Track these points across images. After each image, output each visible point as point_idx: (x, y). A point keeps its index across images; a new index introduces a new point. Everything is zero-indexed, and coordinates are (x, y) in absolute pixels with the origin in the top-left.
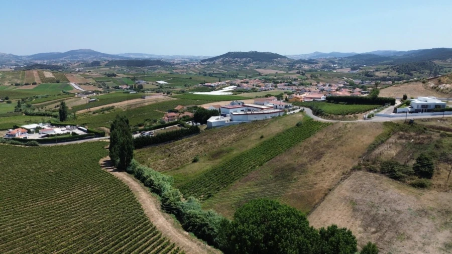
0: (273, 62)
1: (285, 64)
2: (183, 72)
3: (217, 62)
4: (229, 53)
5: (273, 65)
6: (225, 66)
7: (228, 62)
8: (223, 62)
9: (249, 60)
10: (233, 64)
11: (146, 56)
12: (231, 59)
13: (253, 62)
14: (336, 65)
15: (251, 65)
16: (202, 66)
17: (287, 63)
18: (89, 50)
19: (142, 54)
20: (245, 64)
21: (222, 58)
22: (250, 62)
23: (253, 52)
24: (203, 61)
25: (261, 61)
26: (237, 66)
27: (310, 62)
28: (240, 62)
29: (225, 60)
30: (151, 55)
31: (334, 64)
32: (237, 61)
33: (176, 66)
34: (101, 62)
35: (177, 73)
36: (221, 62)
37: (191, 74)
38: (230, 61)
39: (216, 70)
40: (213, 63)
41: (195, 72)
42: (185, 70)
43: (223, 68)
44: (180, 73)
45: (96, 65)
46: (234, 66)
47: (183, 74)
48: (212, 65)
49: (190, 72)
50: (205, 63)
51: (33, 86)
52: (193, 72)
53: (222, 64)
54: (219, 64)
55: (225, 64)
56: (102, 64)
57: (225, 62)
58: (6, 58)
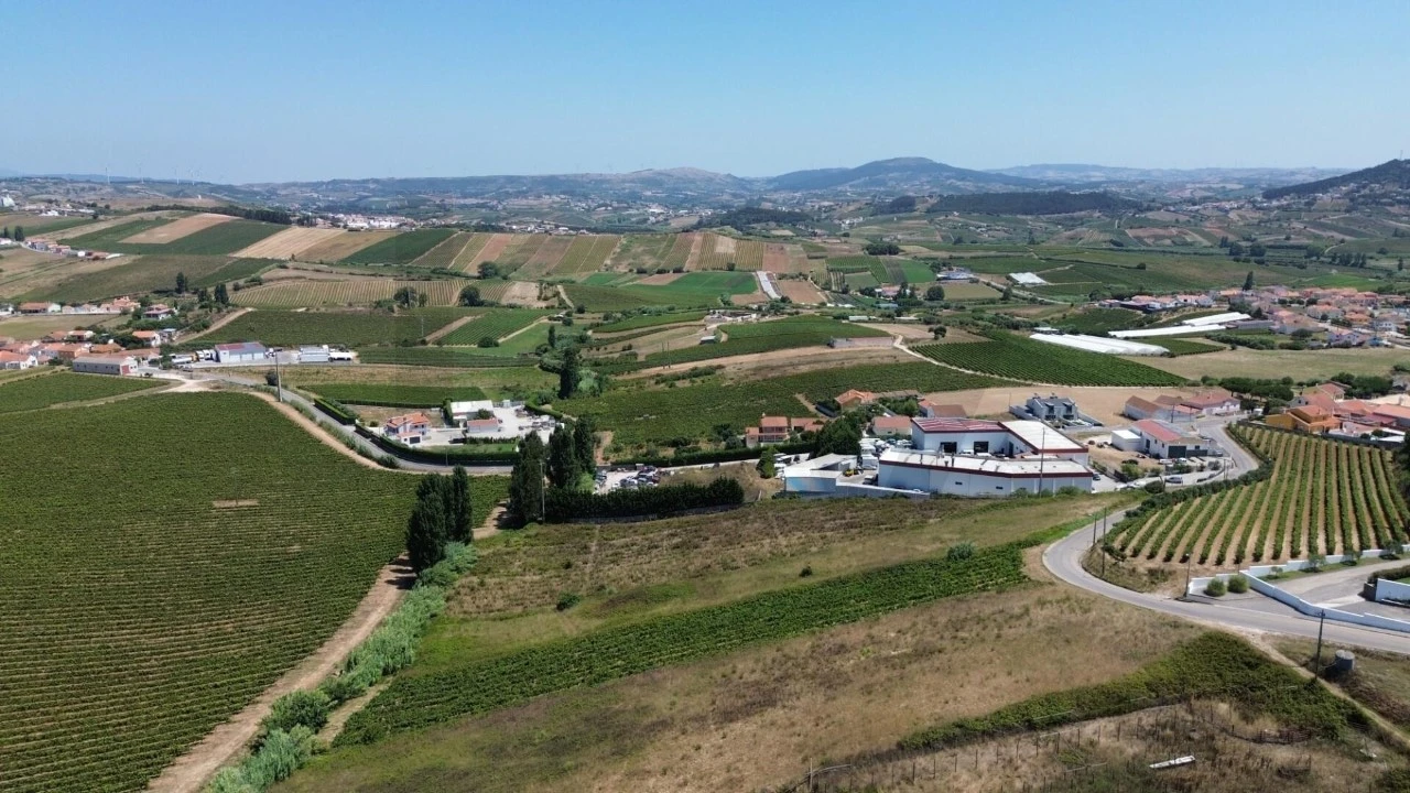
2: (1164, 237)
3: (1324, 198)
4: (1395, 164)
6: (1355, 214)
7: (1374, 200)
8: (1352, 200)
10: (1395, 209)
11: (1098, 174)
12: (1393, 187)
16: (1258, 215)
18: (920, 159)
19: (1084, 168)
21: (1353, 185)
24: (1270, 194)
29: (1364, 191)
30: (1116, 170)
33: (1150, 215)
34: (917, 201)
35: (1139, 239)
36: (1340, 201)
37: (1191, 244)
38: (1384, 195)
39: (1299, 233)
40: (1307, 204)
41: (1208, 239)
42: (1174, 231)
43: (1341, 224)
44: (1149, 241)
45: (903, 209)
46: (1396, 216)
47: (1159, 242)
48: (1299, 210)
49: (1189, 239)
50: (1275, 203)
51: (671, 277)
52: (1199, 238)
53: (1343, 208)
54: (1329, 208)
55: (1356, 209)
56: (921, 207)
57: (1361, 200)
58: (718, 187)
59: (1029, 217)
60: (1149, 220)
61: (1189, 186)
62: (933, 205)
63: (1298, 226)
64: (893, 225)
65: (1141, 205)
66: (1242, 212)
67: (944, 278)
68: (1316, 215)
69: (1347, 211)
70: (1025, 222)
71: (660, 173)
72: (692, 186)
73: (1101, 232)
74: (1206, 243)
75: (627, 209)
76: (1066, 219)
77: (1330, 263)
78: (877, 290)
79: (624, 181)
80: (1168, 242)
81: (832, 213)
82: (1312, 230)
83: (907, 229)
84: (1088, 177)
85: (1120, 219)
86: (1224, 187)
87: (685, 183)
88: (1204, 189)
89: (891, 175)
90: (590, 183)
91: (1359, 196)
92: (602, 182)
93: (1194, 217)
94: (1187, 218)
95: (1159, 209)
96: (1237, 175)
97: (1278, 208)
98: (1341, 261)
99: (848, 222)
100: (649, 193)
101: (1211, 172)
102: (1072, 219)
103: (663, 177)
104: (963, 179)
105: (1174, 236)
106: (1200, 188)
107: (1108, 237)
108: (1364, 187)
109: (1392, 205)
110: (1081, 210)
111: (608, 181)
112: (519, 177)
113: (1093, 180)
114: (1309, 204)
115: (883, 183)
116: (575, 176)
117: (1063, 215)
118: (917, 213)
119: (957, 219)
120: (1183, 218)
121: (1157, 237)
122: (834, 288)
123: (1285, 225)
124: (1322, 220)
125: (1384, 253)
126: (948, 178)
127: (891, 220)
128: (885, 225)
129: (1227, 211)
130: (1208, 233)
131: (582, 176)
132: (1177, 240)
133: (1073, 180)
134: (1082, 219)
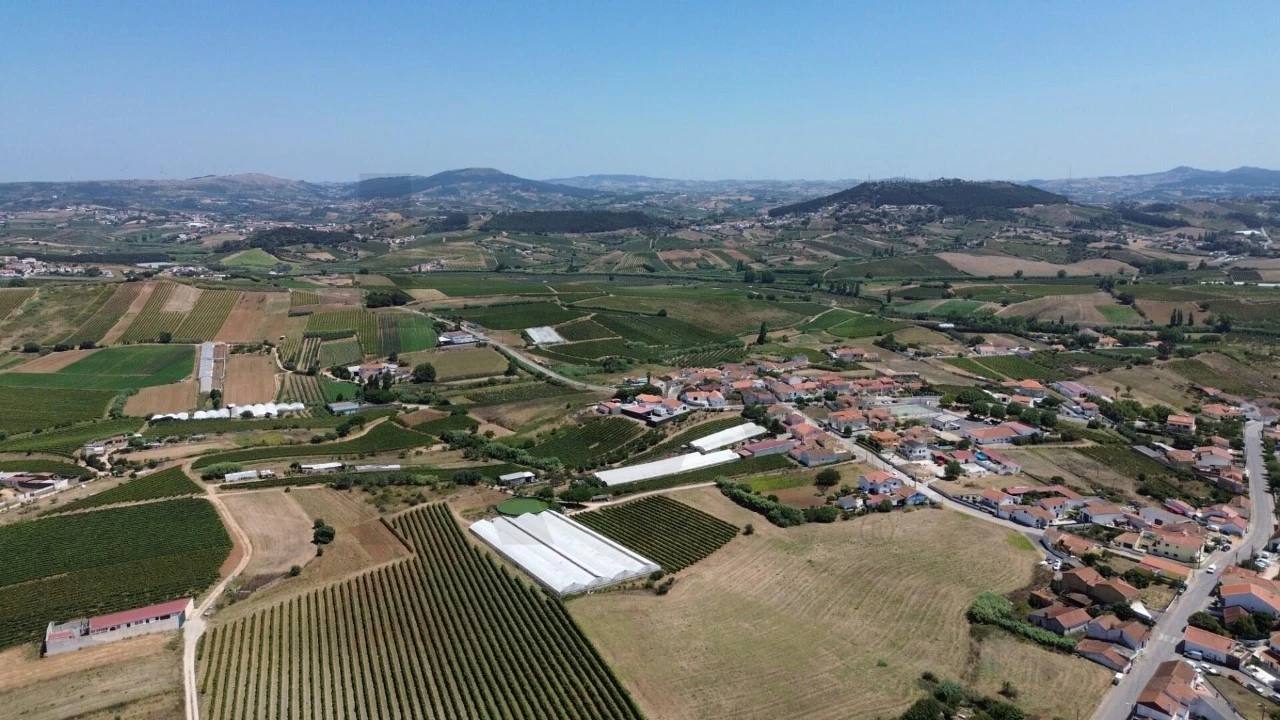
0: (1013, 218)
1: (1058, 229)
2: (690, 260)
3: (816, 217)
5: (1011, 234)
6: (842, 233)
7: (853, 219)
8: (837, 219)
9: (930, 211)
10: (869, 227)
11: (644, 184)
12: (866, 207)
13: (941, 218)
14: (1262, 232)
15: (934, 228)
16: (766, 234)
17: (1069, 224)
18: (490, 170)
20: (915, 224)
21: (836, 205)
22: (931, 220)
23: (948, 182)
24: (775, 212)
25: (972, 216)
26: (884, 232)
27: (1154, 217)
28: (894, 220)
29: (846, 211)
30: (658, 180)
31: (1250, 227)
32: (885, 214)
33: (680, 234)
35: (669, 262)
36: (828, 220)
37: (713, 267)
38: (861, 215)
39: (799, 254)
40: (803, 223)
41: (728, 262)
42: (698, 253)
43: (832, 243)
44: (678, 264)
45: (455, 227)
46: (871, 233)
47: (685, 266)
48: (798, 229)
49: (712, 263)
50: (779, 222)
51: (77, 355)
52: (720, 261)
53: (831, 227)
54: (820, 227)
55: (841, 228)
56: (474, 224)
57: (844, 219)
58: (289, 193)
59: (576, 235)
60: (678, 239)
61: (713, 198)
62: (486, 223)
63: (798, 246)
64: (440, 248)
65: (673, 224)
66: (753, 231)
67: (446, 343)
68: (812, 234)
69: (835, 230)
70: (568, 242)
71: (223, 180)
72: (261, 193)
73: (636, 255)
74: (726, 266)
75: (164, 222)
76: (608, 236)
77: (829, 291)
78: (352, 369)
79: (181, 188)
80: (693, 265)
81: (386, 230)
82: (811, 250)
83: (452, 251)
84: (637, 187)
85: (654, 239)
86: (739, 200)
87: (251, 190)
88: (725, 201)
89: (463, 184)
90: (138, 190)
91: (843, 216)
92: (154, 188)
93: (715, 236)
94: (710, 237)
95: (687, 227)
96: (750, 187)
97: (781, 227)
98: (838, 291)
99: (398, 241)
100: (208, 201)
101: (732, 183)
102: (614, 237)
103: (226, 184)
104: (527, 190)
105: (698, 259)
106: (722, 200)
107: (643, 261)
108: (845, 207)
109: (867, 223)
110: (621, 228)
111: (161, 188)
112: (52, 184)
113: (641, 189)
114: (805, 223)
115: (454, 192)
116: (121, 182)
117: (607, 233)
118: (470, 232)
119: (505, 240)
120: (706, 238)
121: (685, 261)
122: (299, 367)
123: (788, 245)
124: (816, 240)
125: (870, 278)
126: (515, 188)
127: (438, 242)
128: (431, 247)
129: (741, 231)
130: (726, 254)
131: (129, 182)
132: (701, 262)
133: (624, 190)
134: (622, 237)
